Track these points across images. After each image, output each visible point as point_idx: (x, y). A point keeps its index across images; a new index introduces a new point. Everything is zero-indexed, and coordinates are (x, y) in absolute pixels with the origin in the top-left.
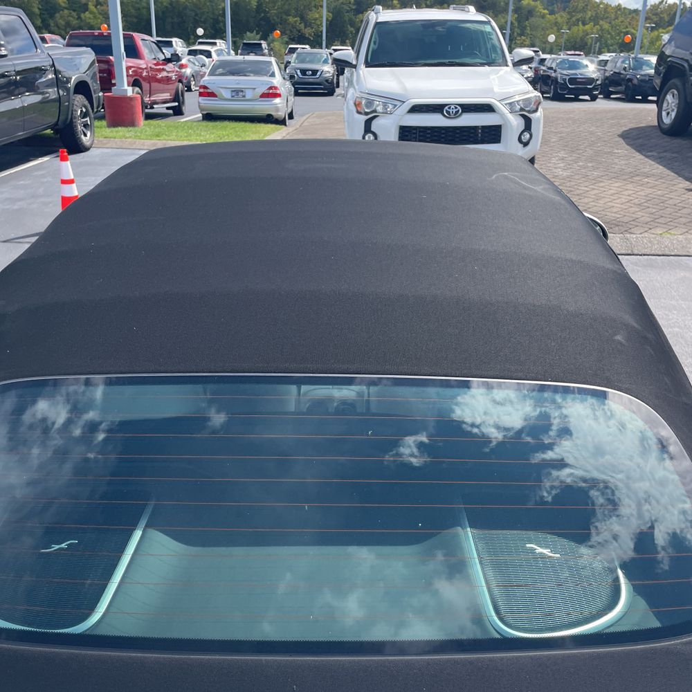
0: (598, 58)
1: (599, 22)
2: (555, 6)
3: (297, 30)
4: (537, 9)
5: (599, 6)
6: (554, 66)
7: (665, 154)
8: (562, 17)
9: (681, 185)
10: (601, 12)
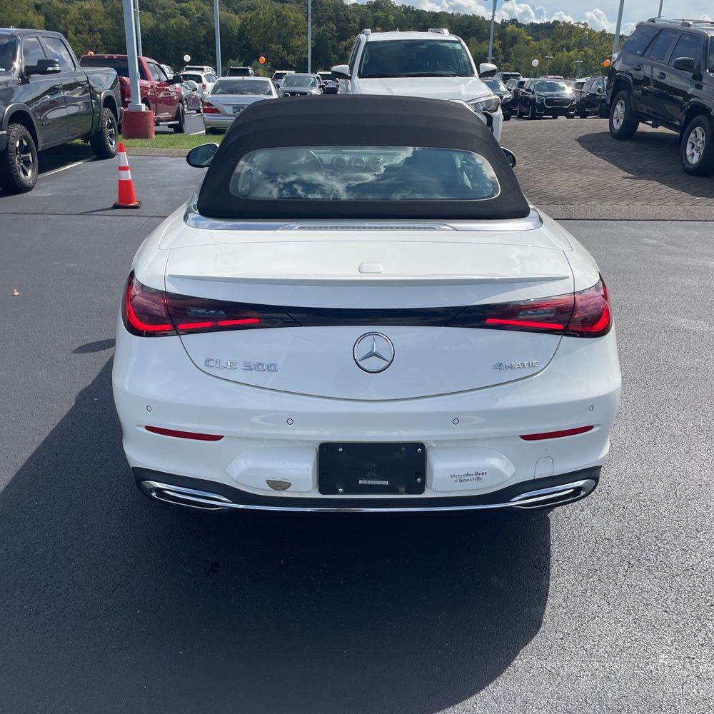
0: (575, 80)
1: (583, 48)
2: (540, 32)
3: (280, 58)
4: (521, 36)
5: (583, 32)
6: (532, 88)
7: (612, 153)
8: (546, 43)
9: (620, 175)
10: (585, 38)
